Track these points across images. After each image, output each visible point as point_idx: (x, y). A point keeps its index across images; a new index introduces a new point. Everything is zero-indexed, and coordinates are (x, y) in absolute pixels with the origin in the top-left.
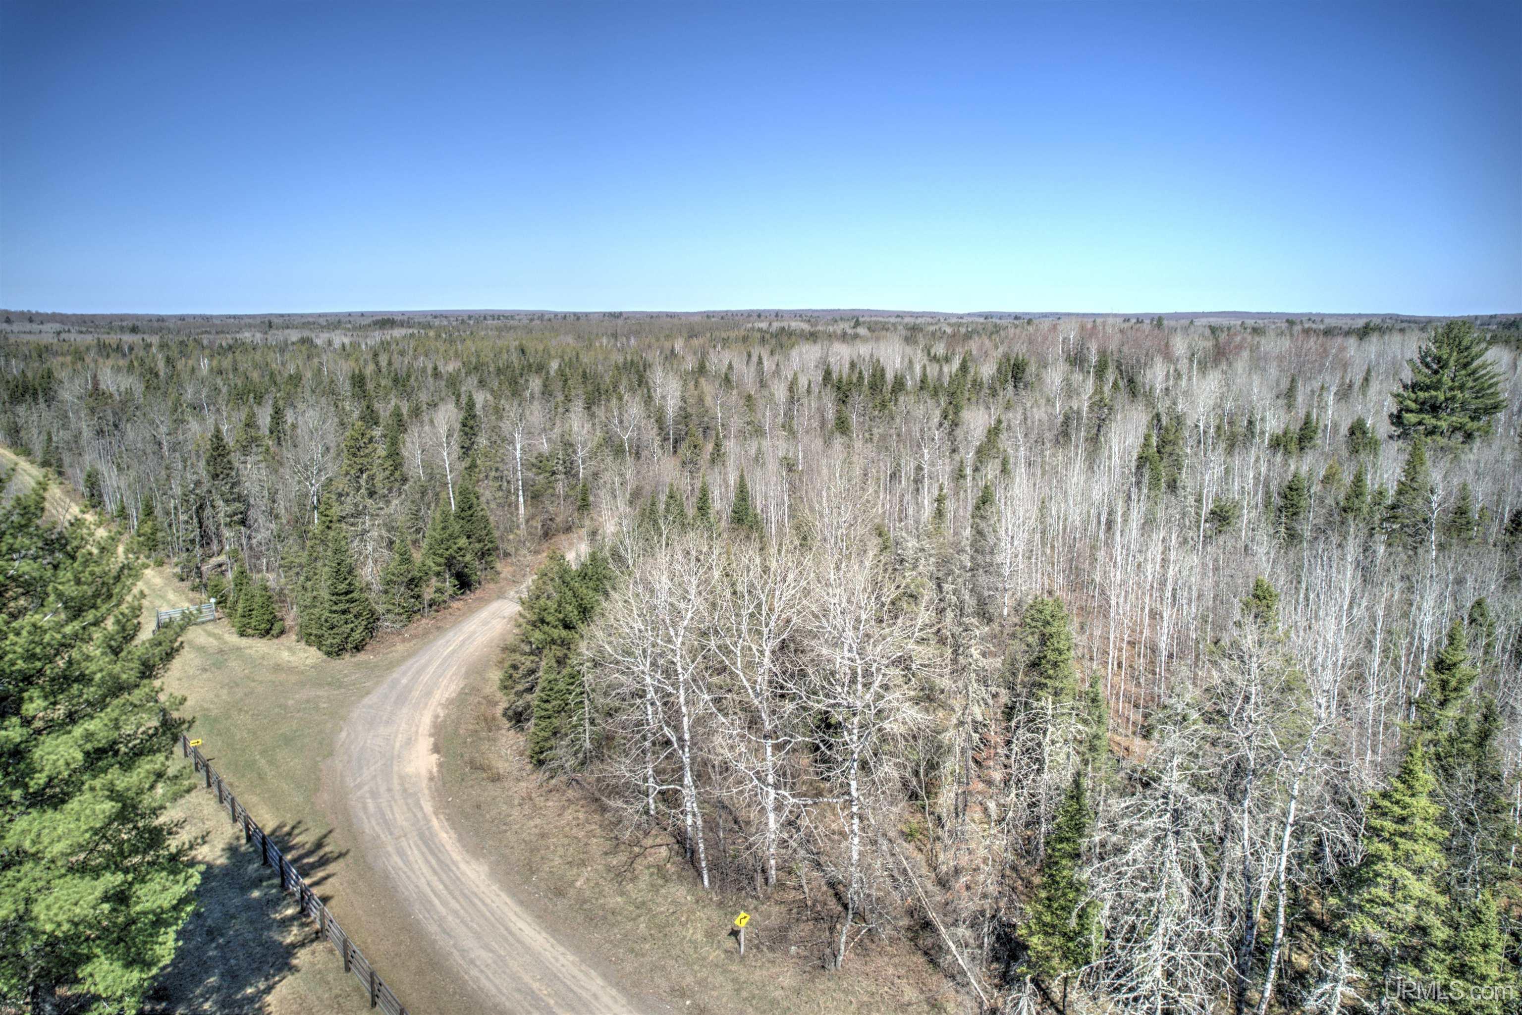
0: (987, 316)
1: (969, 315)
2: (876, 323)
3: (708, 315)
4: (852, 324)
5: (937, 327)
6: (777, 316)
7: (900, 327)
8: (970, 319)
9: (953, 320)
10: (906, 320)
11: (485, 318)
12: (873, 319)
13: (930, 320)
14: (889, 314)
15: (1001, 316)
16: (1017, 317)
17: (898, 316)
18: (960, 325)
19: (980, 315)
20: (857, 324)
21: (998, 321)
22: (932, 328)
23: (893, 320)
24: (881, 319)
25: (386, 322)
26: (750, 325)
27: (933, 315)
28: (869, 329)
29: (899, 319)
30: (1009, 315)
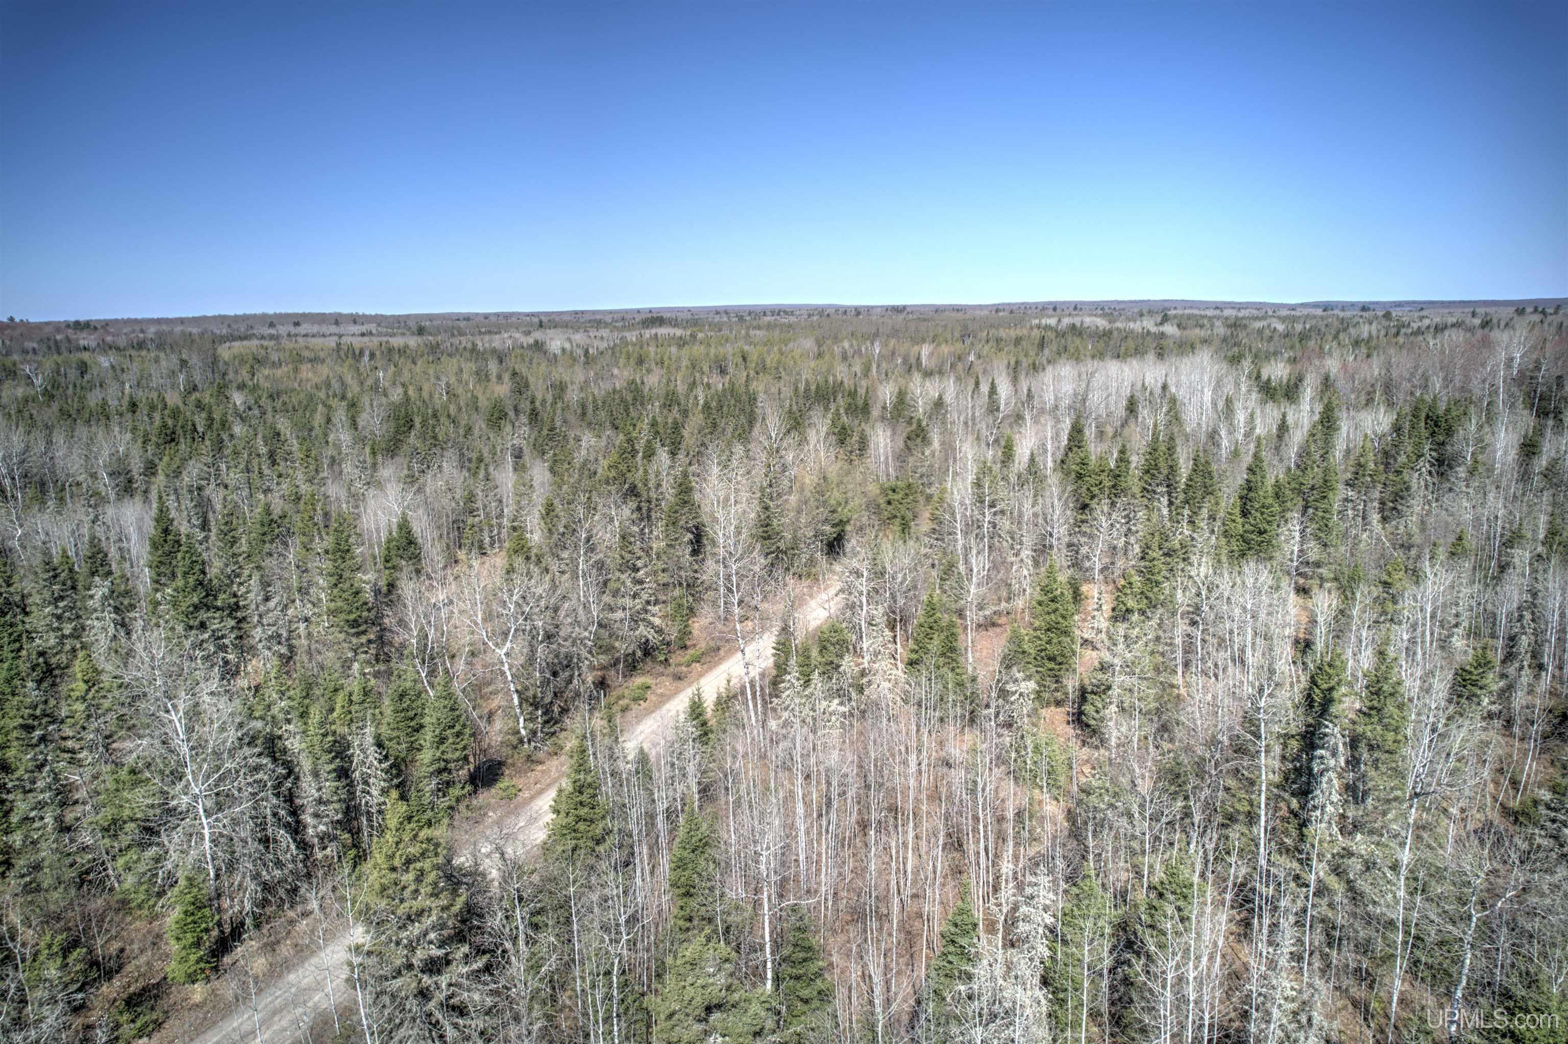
0: (1327, 307)
1: (1303, 305)
2: (1189, 317)
3: (997, 309)
4: (1159, 319)
5: (1265, 323)
6: (1075, 308)
7: (1218, 323)
8: (1305, 312)
9: (1284, 313)
10: (1227, 312)
11: (765, 314)
12: (1187, 312)
13: (1255, 312)
14: (1206, 305)
15: (1344, 306)
16: (1365, 308)
17: (1217, 308)
18: (1294, 319)
19: (1316, 305)
20: (1165, 319)
21: (1341, 314)
22: (1258, 325)
23: (1209, 313)
24: (1196, 312)
25: (655, 319)
26: (1037, 321)
27: (1258, 306)
28: (1179, 326)
29: (1218, 312)
30: (1353, 305)
